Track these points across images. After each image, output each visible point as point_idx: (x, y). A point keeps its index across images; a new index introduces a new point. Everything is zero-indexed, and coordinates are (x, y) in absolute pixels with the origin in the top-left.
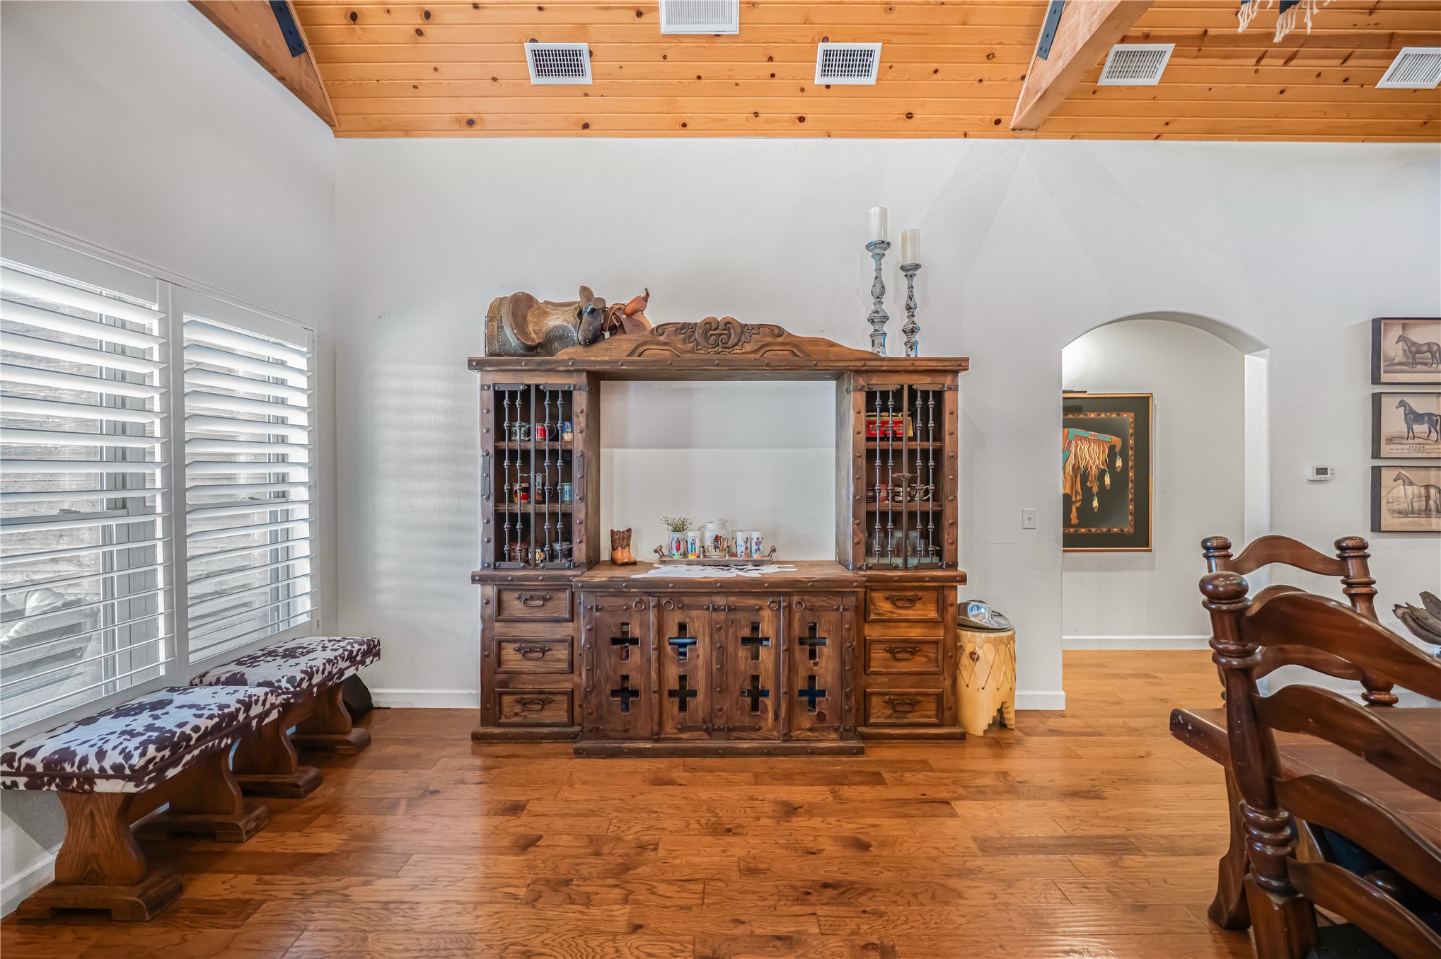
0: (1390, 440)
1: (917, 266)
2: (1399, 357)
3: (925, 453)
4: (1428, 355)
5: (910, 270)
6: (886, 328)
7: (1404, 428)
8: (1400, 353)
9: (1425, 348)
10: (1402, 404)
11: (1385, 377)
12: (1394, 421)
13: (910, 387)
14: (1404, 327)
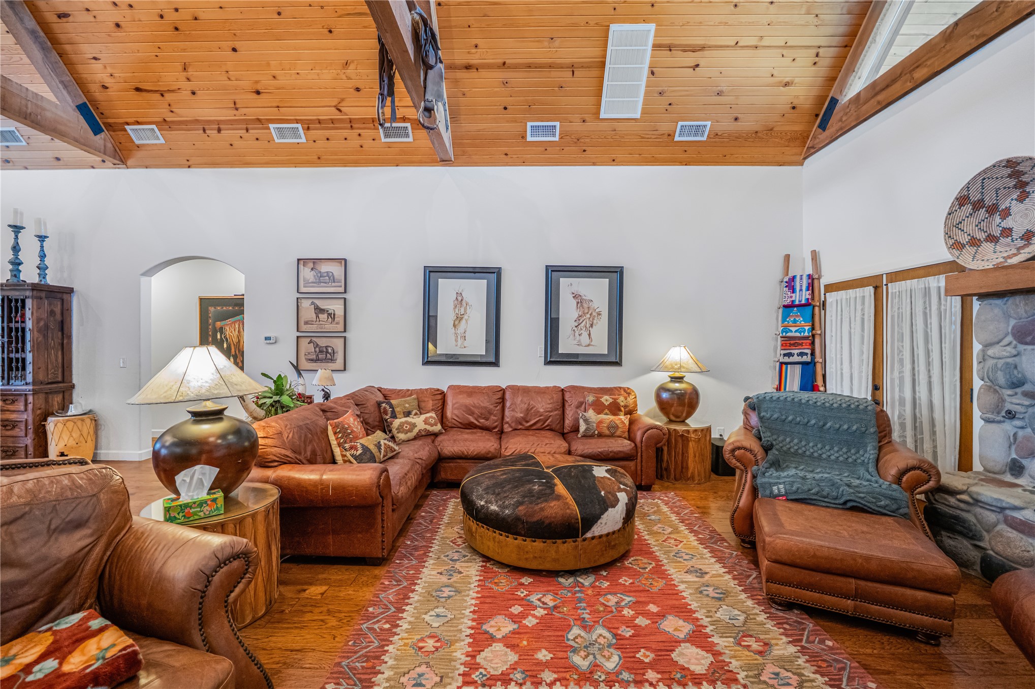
0: (306, 323)
1: (46, 237)
2: (312, 279)
3: (17, 329)
4: (327, 278)
5: (42, 238)
6: (20, 268)
7: (314, 316)
8: (312, 277)
9: (325, 274)
10: (313, 303)
11: (302, 289)
12: (308, 313)
13: (8, 297)
14: (314, 263)
